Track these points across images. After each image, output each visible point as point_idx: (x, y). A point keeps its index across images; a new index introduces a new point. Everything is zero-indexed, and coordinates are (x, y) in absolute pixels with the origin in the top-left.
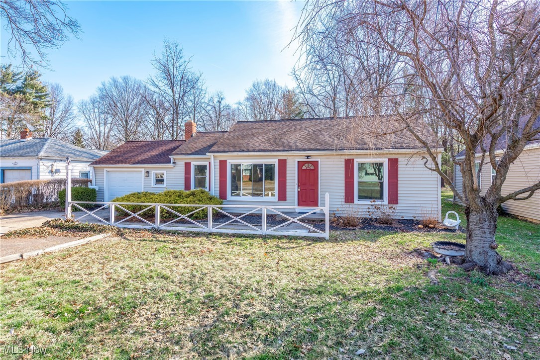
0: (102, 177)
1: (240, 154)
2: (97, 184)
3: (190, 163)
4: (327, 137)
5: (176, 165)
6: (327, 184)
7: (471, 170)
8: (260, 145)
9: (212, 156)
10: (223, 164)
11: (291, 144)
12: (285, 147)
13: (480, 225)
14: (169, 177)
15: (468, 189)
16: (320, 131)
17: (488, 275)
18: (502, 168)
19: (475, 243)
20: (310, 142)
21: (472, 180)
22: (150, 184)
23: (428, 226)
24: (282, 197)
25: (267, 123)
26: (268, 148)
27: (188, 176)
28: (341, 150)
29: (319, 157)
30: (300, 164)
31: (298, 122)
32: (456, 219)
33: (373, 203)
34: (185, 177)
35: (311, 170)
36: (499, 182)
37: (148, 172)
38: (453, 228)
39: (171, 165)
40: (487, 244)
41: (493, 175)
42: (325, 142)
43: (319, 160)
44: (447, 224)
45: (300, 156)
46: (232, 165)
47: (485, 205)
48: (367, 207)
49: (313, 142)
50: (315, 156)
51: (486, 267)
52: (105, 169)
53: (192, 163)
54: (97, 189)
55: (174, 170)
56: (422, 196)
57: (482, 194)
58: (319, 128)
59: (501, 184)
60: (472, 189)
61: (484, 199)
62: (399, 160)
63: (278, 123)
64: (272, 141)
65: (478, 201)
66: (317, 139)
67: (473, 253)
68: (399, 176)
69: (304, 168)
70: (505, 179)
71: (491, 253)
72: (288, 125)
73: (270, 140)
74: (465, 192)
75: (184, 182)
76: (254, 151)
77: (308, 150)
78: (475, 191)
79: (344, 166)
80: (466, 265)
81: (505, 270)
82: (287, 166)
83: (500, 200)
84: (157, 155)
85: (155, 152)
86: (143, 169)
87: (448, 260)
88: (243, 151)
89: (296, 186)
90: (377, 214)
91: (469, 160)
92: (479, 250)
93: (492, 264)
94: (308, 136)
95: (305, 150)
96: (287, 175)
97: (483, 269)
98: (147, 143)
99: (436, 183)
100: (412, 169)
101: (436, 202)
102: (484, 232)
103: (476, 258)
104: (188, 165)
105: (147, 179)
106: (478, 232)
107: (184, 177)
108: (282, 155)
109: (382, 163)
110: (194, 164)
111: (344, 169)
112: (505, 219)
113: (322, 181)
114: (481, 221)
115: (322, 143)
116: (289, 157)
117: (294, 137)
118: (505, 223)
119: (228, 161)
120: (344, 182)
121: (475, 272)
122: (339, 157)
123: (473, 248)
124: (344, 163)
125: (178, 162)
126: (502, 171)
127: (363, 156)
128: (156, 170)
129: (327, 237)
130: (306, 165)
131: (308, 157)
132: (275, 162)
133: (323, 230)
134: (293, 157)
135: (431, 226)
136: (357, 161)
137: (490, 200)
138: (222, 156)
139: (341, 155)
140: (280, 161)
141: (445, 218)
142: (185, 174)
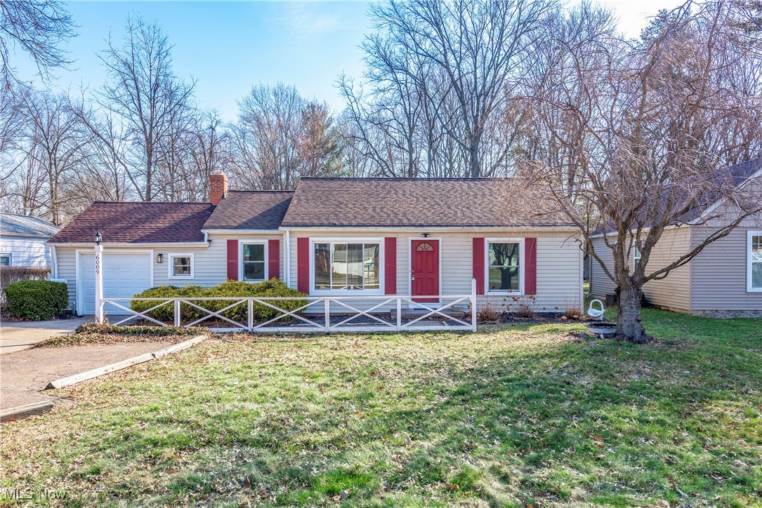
0: (73, 264)
1: (331, 229)
2: (60, 275)
3: (236, 241)
4: (445, 207)
5: (213, 245)
6: (450, 271)
7: (622, 253)
8: (355, 217)
9: (288, 232)
10: (303, 244)
11: (400, 217)
12: (392, 220)
13: (629, 302)
14: (200, 263)
15: (620, 270)
16: (433, 198)
17: (635, 343)
18: (646, 251)
19: (625, 318)
20: (425, 214)
21: (623, 262)
22: (166, 275)
23: (572, 317)
24: (391, 288)
25: (349, 183)
26: (369, 221)
27: (232, 261)
28: (468, 226)
29: (439, 235)
30: (415, 244)
31: (397, 183)
32: (601, 310)
33: (510, 294)
34: (228, 263)
35: (428, 252)
36: (643, 263)
37: (160, 255)
38: (598, 319)
39: (205, 244)
40: (634, 318)
41: (637, 258)
42: (445, 215)
43: (440, 239)
44: (591, 314)
45: (416, 234)
46: (315, 244)
47: (633, 284)
48: (502, 299)
49: (429, 214)
50: (435, 234)
51: (633, 338)
52: (77, 251)
53: (240, 241)
54: (66, 282)
55: (207, 252)
56: (563, 283)
57: (631, 274)
58: (430, 194)
59: (645, 265)
60: (623, 270)
61: (632, 279)
62: (538, 240)
63: (367, 184)
64: (370, 211)
65: (627, 280)
66: (433, 211)
67: (623, 327)
68: (538, 260)
69: (419, 249)
70: (648, 260)
71: (637, 325)
72: (384, 187)
73: (367, 211)
74: (616, 273)
75: (226, 271)
76: (351, 226)
77: (427, 226)
78: (625, 271)
79: (472, 247)
80: (617, 337)
81: (647, 341)
82: (398, 247)
83: (644, 280)
84: (169, 228)
85: (161, 222)
86: (152, 252)
87: (602, 336)
88: (334, 225)
89: (410, 274)
90: (514, 308)
91: (621, 244)
92: (627, 324)
93: (638, 335)
94: (419, 206)
95: (422, 226)
96: (397, 259)
97: (631, 339)
98: (136, 206)
99: (578, 267)
100: (567, 252)
101: (578, 291)
102: (632, 308)
103: (626, 330)
104: (232, 245)
105: (161, 266)
106: (627, 308)
107: (226, 263)
108: (391, 231)
109: (518, 244)
110: (242, 242)
111: (472, 251)
112: (648, 310)
113: (444, 267)
114: (629, 298)
115: (441, 215)
116: (399, 235)
117: (399, 207)
118: (647, 313)
119: (311, 240)
120: (472, 267)
121: (625, 342)
122: (466, 235)
123: (623, 323)
124: (472, 244)
125: (215, 240)
126: (646, 255)
127: (496, 234)
128: (173, 251)
129: (475, 330)
130: (422, 245)
131: (426, 235)
132: (380, 241)
133: (470, 322)
134: (405, 235)
135: (575, 316)
136: (488, 240)
137: (637, 279)
138: (302, 232)
139: (469, 233)
140: (387, 239)
141: (589, 307)
142: (229, 258)
